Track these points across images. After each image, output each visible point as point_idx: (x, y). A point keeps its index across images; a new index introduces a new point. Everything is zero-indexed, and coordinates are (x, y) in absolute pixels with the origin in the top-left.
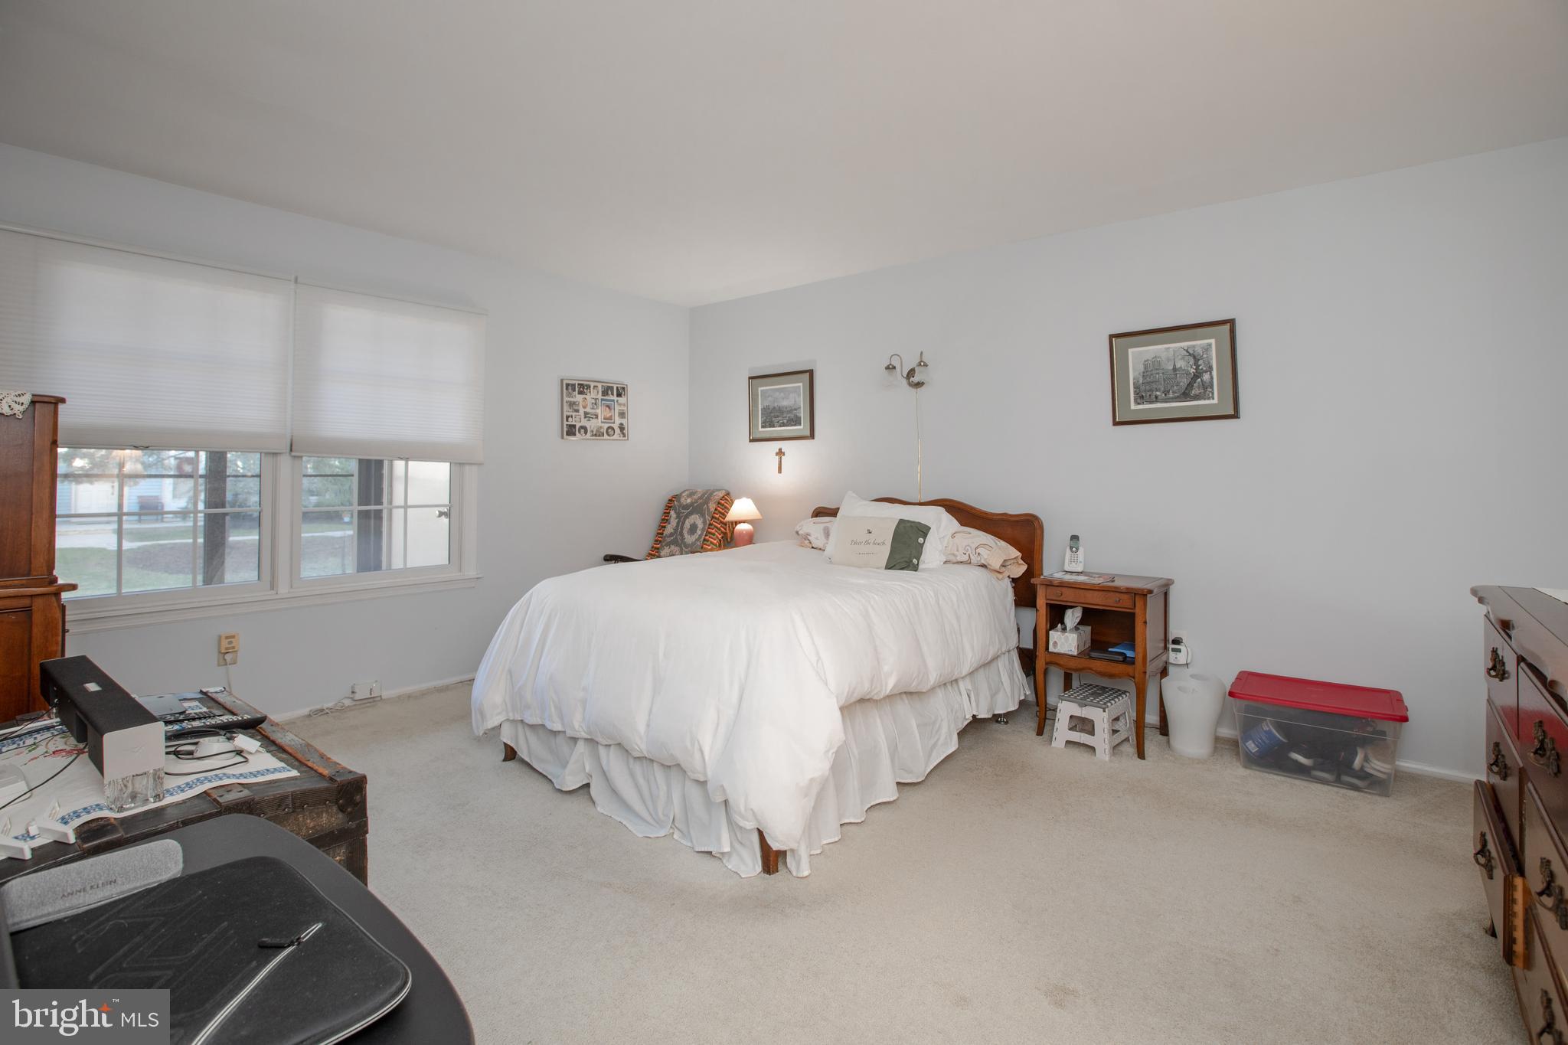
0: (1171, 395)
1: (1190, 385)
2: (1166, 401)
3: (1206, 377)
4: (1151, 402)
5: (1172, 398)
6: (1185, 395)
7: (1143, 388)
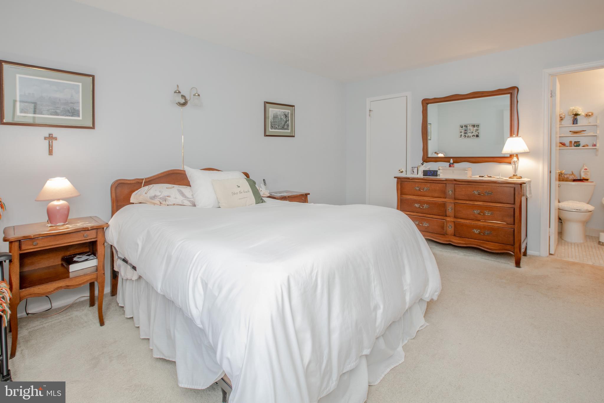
0: (280, 127)
1: (284, 125)
2: (278, 129)
3: (288, 123)
4: (275, 129)
5: (280, 128)
6: (283, 128)
7: (273, 123)
